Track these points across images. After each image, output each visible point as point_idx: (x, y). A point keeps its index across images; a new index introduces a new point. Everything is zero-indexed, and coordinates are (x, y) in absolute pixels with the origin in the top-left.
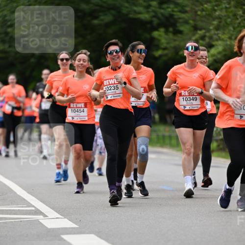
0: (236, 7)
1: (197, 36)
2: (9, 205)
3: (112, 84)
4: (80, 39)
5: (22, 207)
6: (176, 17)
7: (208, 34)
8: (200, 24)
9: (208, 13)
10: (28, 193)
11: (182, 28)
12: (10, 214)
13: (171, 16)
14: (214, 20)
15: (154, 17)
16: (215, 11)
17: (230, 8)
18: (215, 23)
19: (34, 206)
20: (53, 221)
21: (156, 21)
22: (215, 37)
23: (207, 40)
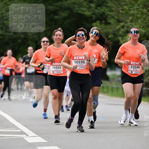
0: (143, 8)
1: (119, 26)
2: (5, 128)
3: (81, 59)
4: (48, 28)
5: (13, 130)
6: (106, 14)
7: (126, 25)
8: (121, 18)
9: (126, 11)
10: (17, 121)
11: (110, 21)
12: (6, 134)
13: (104, 13)
14: (130, 15)
15: (93, 14)
16: (130, 10)
17: (139, 9)
18: (130, 18)
19: (20, 129)
20: (32, 138)
21: (94, 17)
23: (125, 28)
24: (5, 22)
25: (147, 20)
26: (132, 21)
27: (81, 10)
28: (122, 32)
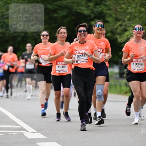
0: (140, 7)
1: (117, 25)
2: (5, 125)
3: (81, 53)
4: (48, 26)
5: (13, 126)
6: (105, 12)
7: (124, 24)
8: (120, 17)
9: (124, 10)
10: (17, 117)
11: (108, 19)
12: (6, 130)
13: (102, 12)
14: (128, 14)
15: (92, 12)
16: (128, 9)
17: (137, 7)
18: (128, 16)
19: (20, 126)
20: (32, 134)
21: (93, 15)
22: (128, 25)
23: (123, 27)
24: (6, 20)
25: (144, 18)
26: (129, 20)
27: (80, 9)
28: (120, 30)
